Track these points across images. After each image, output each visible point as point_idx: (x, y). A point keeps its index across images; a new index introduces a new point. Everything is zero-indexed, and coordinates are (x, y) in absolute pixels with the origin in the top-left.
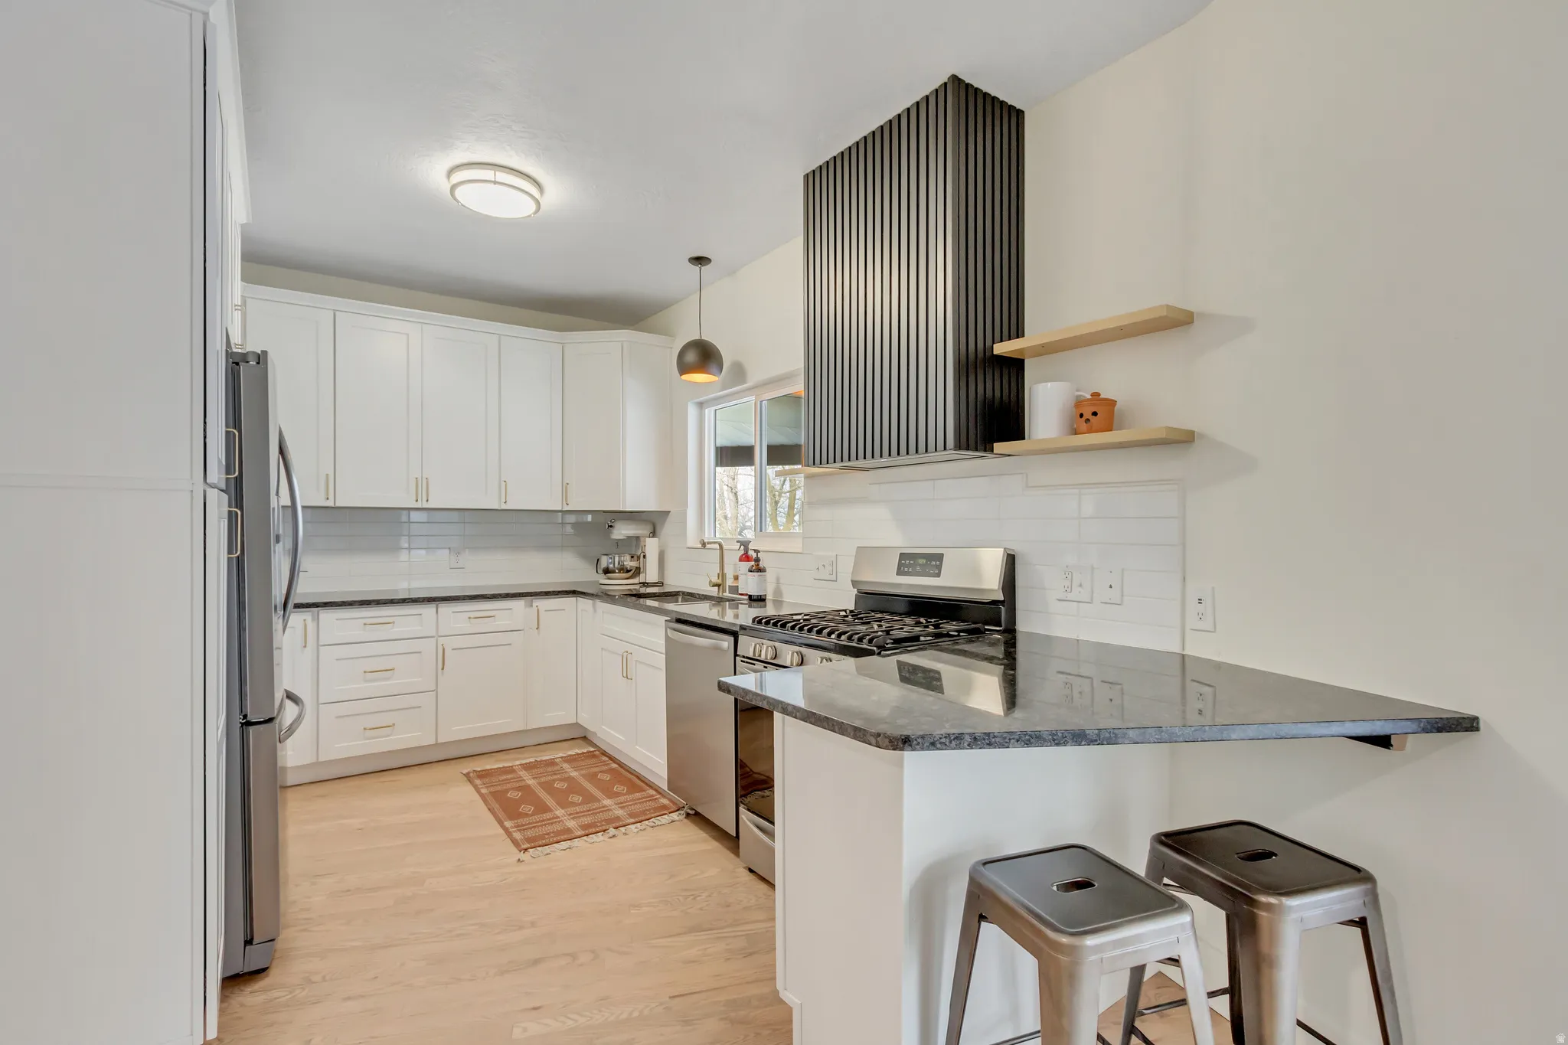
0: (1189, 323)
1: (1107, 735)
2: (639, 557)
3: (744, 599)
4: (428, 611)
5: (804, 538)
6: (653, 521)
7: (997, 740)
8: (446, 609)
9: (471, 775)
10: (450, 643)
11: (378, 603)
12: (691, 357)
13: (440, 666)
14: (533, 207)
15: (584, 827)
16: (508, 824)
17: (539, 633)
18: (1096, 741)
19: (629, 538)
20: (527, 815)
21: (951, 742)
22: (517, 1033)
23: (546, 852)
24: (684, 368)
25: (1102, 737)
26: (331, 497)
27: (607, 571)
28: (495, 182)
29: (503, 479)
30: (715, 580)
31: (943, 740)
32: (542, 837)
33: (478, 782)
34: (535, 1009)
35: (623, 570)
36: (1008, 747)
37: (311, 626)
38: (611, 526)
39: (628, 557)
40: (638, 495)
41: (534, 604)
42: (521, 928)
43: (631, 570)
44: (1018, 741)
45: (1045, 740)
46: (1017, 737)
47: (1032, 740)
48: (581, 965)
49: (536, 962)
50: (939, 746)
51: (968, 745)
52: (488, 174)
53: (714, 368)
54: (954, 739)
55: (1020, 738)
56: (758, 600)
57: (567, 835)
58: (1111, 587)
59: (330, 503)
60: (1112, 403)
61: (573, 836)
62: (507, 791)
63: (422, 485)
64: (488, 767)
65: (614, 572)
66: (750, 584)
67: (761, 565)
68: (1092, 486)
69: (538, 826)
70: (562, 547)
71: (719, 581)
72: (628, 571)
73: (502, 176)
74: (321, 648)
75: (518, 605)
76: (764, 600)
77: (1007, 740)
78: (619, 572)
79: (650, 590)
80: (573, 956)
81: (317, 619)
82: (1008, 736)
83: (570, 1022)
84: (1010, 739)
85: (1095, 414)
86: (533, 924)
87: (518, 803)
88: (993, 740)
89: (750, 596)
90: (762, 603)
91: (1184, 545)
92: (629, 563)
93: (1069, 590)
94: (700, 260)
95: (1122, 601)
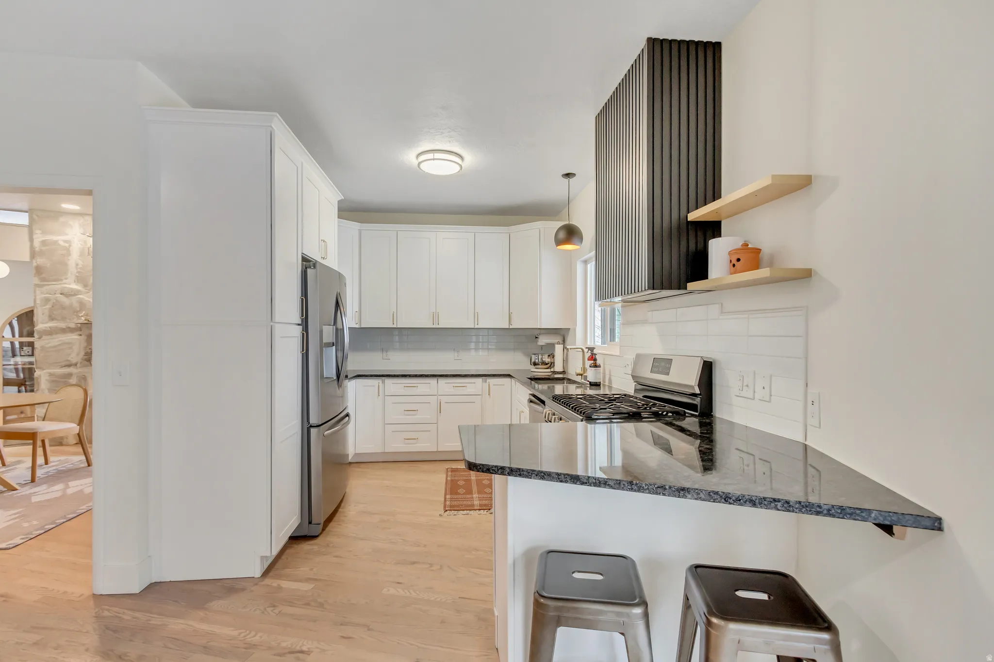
0: (810, 184)
1: (594, 481)
2: (552, 356)
3: (588, 384)
4: (433, 381)
5: (620, 346)
6: (562, 334)
7: (525, 473)
8: (442, 381)
9: (449, 470)
10: (444, 399)
11: (410, 376)
12: (562, 235)
13: (439, 411)
14: (458, 168)
15: (480, 505)
16: (448, 497)
17: (490, 397)
18: (586, 483)
19: (548, 344)
20: (459, 494)
21: (498, 470)
22: (385, 591)
23: (454, 514)
24: (559, 242)
25: (590, 481)
26: (395, 323)
27: (535, 364)
28: (434, 159)
29: (476, 311)
30: (579, 371)
31: (494, 468)
32: (458, 506)
33: (450, 473)
34: (398, 583)
35: (544, 363)
36: (531, 478)
37: (381, 384)
38: (537, 337)
39: (546, 356)
40: (548, 319)
41: (488, 381)
42: (419, 546)
43: (549, 363)
44: (537, 476)
45: (553, 478)
46: (536, 473)
47: (545, 477)
48: (432, 570)
49: (414, 563)
50: (491, 471)
51: (508, 473)
52: (430, 156)
53: (575, 239)
54: (500, 469)
55: (538, 474)
56: (596, 385)
57: (471, 508)
58: (764, 388)
59: (395, 326)
60: (758, 251)
61: (473, 508)
62: (459, 480)
63: (435, 316)
64: (459, 467)
65: (539, 365)
66: (592, 375)
67: (598, 362)
68: (755, 312)
69: (460, 501)
70: (515, 349)
71: (581, 372)
72: (547, 364)
73: (437, 155)
74: (386, 397)
75: (479, 381)
76: (600, 385)
77: (530, 474)
78: (542, 365)
79: (556, 376)
80: (431, 565)
81: (383, 382)
82: (531, 472)
83: (408, 594)
84: (532, 474)
85: (738, 260)
86: (425, 546)
87: (460, 487)
88: (522, 473)
89: (590, 382)
90: (597, 387)
91: (806, 358)
92: (547, 359)
93: (741, 389)
94: (568, 175)
95: (770, 399)
